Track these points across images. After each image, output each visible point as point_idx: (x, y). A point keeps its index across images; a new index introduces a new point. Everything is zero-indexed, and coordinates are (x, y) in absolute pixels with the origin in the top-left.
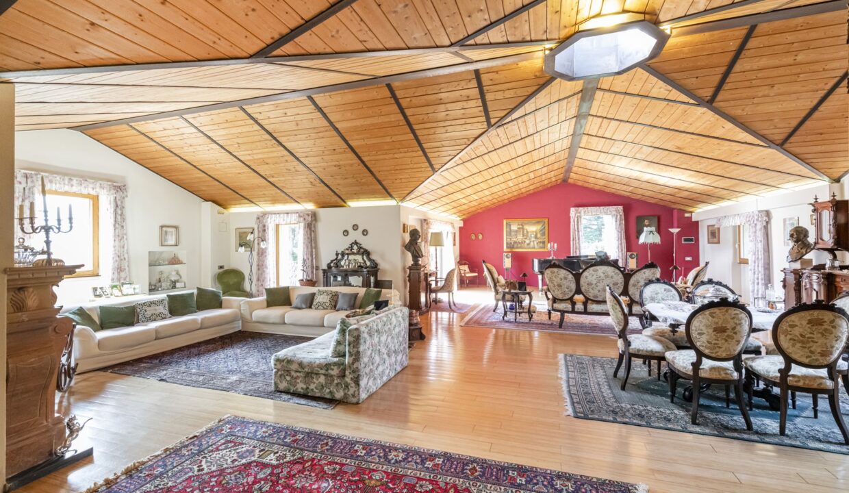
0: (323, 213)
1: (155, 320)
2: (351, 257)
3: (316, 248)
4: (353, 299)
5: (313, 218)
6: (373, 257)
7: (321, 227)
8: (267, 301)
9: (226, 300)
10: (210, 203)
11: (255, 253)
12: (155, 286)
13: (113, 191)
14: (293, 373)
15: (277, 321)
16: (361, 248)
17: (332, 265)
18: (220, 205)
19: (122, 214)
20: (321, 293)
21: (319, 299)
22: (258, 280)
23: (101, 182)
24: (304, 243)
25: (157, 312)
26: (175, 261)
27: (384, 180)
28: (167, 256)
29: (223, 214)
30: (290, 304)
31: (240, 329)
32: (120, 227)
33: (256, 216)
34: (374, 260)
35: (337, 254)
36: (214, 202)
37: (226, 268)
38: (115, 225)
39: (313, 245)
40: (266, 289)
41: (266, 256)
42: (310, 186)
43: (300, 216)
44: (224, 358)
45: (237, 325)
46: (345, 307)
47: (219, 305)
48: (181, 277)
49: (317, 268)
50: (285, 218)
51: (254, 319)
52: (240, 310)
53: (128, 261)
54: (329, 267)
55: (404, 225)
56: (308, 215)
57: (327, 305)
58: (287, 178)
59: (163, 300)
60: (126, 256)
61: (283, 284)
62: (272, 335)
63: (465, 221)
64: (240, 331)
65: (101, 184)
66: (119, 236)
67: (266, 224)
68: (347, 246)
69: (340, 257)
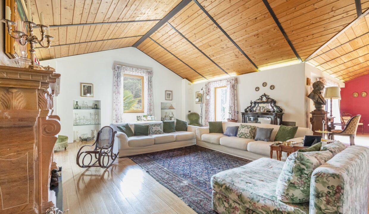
0: (242, 78)
1: (156, 134)
2: (261, 105)
3: (237, 100)
4: (269, 133)
5: (236, 81)
6: (278, 104)
7: (240, 87)
8: (210, 129)
9: (189, 126)
10: (185, 79)
11: (204, 104)
12: (164, 118)
13: (147, 74)
14: (231, 202)
15: (215, 142)
16: (269, 98)
17: (248, 110)
18: (189, 80)
19: (151, 85)
20: (243, 127)
21: (241, 131)
22: (206, 118)
23: (143, 70)
24: (230, 97)
25: (157, 130)
26: (171, 108)
27: (294, 41)
28: (168, 105)
29: (190, 85)
30: (223, 133)
31: (196, 144)
32: (150, 91)
33: (205, 84)
34: (279, 107)
35: (251, 103)
36: (187, 79)
37: (191, 112)
38: (148, 90)
39: (235, 98)
40: (209, 122)
41: (209, 105)
42: (235, 58)
43: (228, 81)
44: (184, 163)
45: (194, 142)
46: (263, 138)
47: (186, 130)
48: (173, 115)
49: (238, 113)
50: (220, 84)
51: (202, 139)
52: (195, 133)
53: (153, 106)
54: (246, 111)
55: (308, 79)
56: (233, 80)
57: (248, 135)
58: (221, 55)
59: (160, 124)
60: (152, 104)
61: (219, 120)
62: (212, 151)
63: (346, 83)
64: (195, 145)
65: (143, 71)
66: (150, 95)
67: (210, 88)
68: (259, 97)
69: (253, 105)
